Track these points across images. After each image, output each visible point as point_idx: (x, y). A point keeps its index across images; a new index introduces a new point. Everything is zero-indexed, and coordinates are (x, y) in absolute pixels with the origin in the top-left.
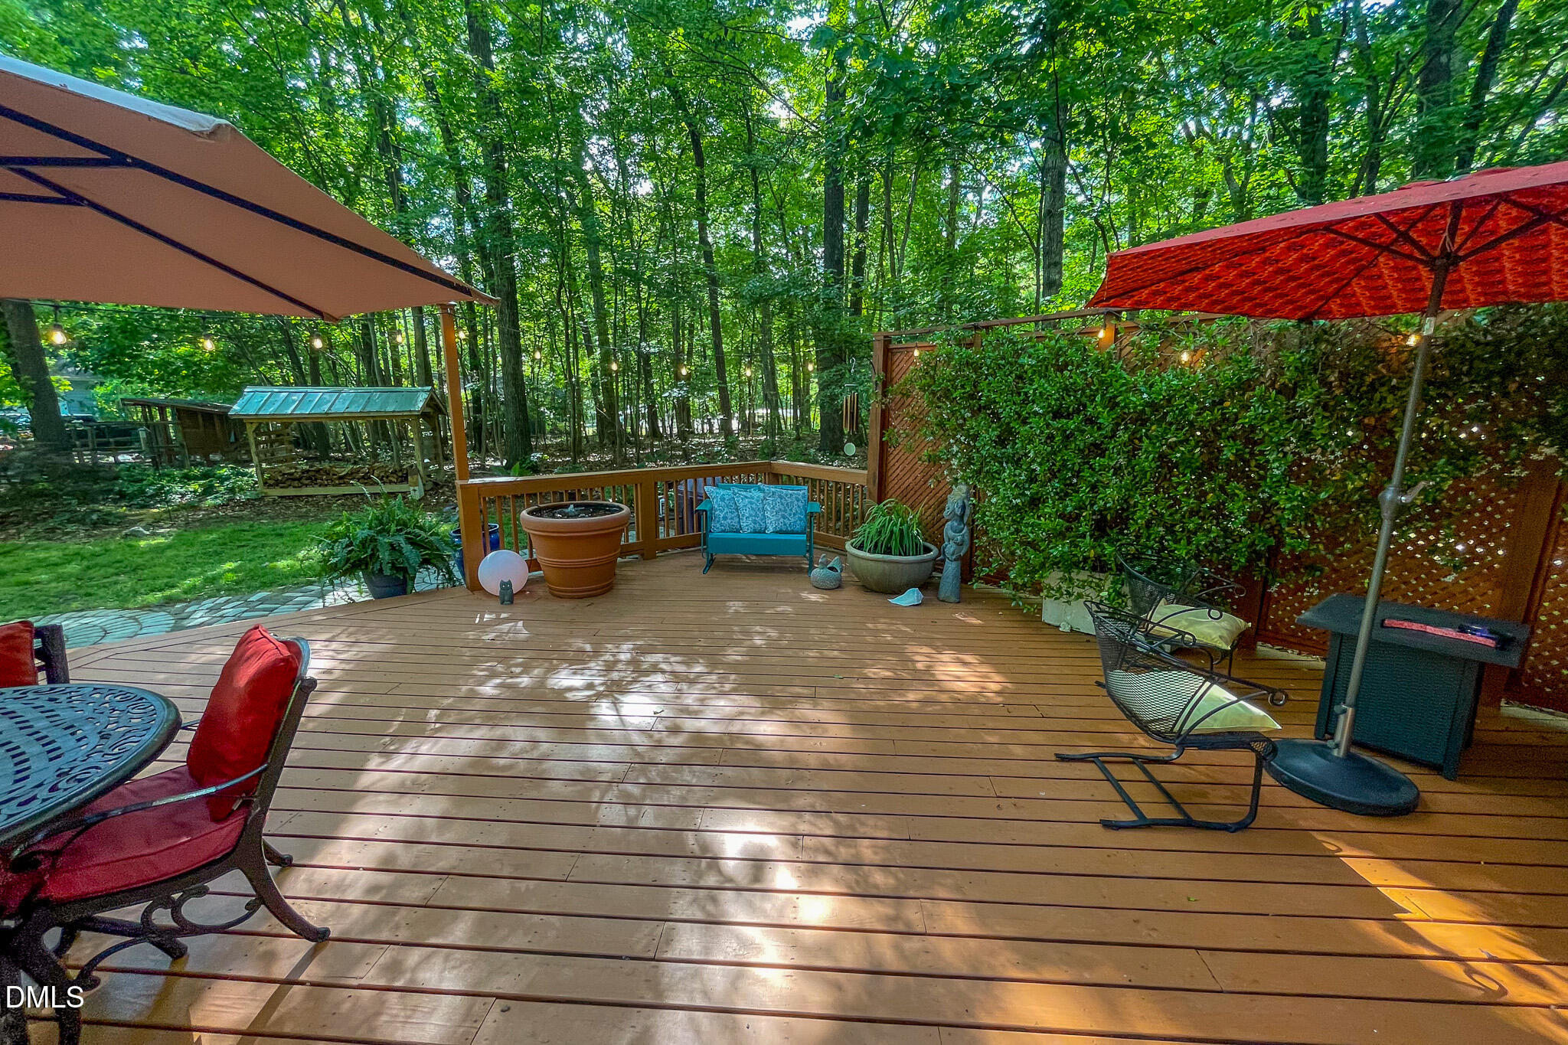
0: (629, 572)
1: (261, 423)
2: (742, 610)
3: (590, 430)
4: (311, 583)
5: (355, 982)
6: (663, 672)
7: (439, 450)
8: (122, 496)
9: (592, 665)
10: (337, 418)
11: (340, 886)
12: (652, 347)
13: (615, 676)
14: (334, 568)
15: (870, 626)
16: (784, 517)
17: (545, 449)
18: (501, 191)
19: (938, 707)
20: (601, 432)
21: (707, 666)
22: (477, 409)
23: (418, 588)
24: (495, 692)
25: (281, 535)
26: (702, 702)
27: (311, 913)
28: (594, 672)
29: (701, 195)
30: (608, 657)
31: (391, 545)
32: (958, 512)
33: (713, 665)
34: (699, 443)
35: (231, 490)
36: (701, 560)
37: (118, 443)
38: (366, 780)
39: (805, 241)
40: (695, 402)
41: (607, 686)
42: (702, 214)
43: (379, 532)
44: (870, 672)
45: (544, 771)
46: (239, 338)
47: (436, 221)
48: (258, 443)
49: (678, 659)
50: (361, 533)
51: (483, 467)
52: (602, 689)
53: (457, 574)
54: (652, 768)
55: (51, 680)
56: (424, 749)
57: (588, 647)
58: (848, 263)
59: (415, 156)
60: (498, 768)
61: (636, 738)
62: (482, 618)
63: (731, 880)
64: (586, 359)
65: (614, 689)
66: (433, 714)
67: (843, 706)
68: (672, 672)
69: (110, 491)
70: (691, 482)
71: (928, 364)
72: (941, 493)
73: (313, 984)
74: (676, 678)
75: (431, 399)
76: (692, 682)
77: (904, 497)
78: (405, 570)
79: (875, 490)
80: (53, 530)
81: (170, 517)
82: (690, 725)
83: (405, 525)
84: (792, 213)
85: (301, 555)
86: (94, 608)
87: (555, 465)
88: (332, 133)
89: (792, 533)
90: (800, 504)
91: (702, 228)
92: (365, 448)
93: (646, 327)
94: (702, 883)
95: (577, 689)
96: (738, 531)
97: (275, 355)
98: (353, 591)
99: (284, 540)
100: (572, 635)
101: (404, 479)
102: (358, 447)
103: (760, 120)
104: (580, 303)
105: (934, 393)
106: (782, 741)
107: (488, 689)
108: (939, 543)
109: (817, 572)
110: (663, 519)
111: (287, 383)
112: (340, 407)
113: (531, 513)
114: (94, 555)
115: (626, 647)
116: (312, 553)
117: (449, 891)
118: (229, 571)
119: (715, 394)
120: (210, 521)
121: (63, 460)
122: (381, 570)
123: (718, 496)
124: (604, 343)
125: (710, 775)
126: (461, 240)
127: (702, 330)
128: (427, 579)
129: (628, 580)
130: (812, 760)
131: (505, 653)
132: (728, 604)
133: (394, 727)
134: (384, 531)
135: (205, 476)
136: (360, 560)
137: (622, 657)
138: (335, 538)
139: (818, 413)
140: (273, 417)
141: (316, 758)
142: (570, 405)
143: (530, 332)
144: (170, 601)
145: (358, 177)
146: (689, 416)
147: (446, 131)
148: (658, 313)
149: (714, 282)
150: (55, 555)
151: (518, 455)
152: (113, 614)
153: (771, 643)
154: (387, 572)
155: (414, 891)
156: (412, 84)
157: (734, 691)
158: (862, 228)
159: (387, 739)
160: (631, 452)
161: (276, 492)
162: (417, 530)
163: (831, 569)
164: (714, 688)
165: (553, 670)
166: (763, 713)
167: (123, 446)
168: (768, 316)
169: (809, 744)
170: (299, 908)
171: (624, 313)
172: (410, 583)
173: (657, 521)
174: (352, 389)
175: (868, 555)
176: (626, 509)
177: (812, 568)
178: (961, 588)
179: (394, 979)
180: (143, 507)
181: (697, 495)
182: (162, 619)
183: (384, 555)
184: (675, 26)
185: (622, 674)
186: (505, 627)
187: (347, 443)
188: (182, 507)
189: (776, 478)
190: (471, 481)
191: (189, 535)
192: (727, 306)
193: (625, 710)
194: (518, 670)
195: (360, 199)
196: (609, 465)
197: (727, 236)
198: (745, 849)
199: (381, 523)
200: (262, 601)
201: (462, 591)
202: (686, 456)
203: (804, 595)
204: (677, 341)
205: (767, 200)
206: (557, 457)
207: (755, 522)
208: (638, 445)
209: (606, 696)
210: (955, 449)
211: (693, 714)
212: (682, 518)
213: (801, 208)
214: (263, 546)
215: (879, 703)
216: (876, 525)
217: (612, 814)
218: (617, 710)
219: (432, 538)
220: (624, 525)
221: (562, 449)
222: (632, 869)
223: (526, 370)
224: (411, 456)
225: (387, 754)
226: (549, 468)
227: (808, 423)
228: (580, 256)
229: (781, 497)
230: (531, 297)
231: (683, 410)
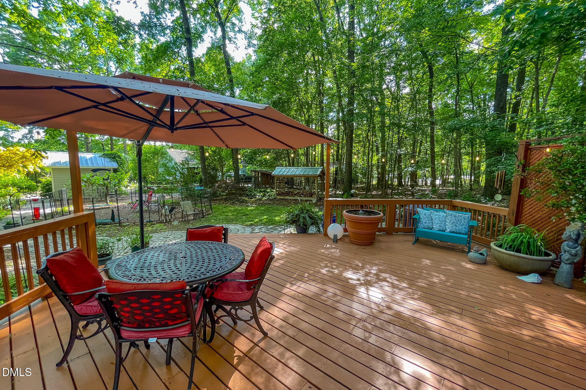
0: (380, 238)
1: (278, 177)
2: (429, 264)
3: (374, 182)
4: (283, 225)
5: (271, 353)
6: (388, 282)
7: (322, 187)
8: (247, 195)
9: (361, 272)
10: (297, 176)
11: (273, 321)
12: (402, 151)
13: (369, 278)
14: (288, 222)
15: (503, 288)
16: (456, 226)
17: (357, 189)
18: (352, 101)
19: (545, 345)
20: (378, 183)
21: (408, 285)
22: (336, 174)
23: (310, 232)
24: (326, 273)
25: (278, 210)
26: (404, 299)
27: (265, 326)
28: (361, 275)
29: (430, 90)
30: (367, 270)
31: (304, 217)
32: (574, 237)
33: (411, 284)
34: (419, 189)
35: (269, 196)
36: (412, 239)
37: (249, 181)
38: (285, 290)
39: (484, 100)
40: (420, 172)
41: (365, 281)
42: (430, 97)
43: (301, 213)
44: (499, 311)
45: (337, 307)
46: (277, 153)
47: (331, 114)
48: (277, 183)
49: (395, 278)
50: (296, 212)
51: (335, 194)
52: (363, 282)
53: (321, 229)
54: (378, 320)
55: (225, 242)
56: (302, 286)
57: (360, 265)
58: (509, 108)
59: (328, 95)
60: (322, 300)
61: (373, 306)
62: (326, 246)
63: (404, 382)
64: (376, 156)
65: (368, 283)
66: (306, 275)
67: (478, 324)
68: (392, 283)
69: (245, 194)
70: (411, 206)
71: (556, 156)
72: (561, 225)
73: (261, 348)
74: (393, 286)
75: (322, 171)
76: (400, 289)
77: (533, 224)
78: (306, 225)
79: (513, 218)
80: (233, 203)
81: (255, 202)
82: (396, 307)
83: (308, 211)
84: (478, 89)
85: (281, 216)
86: (237, 224)
87: (359, 194)
88: (306, 92)
89: (460, 233)
90: (466, 221)
91: (430, 103)
92: (303, 185)
93: (400, 143)
94: (391, 377)
95: (354, 280)
96: (431, 229)
97: (285, 158)
98: (292, 230)
99: (278, 211)
100: (355, 259)
101: (311, 196)
102: (301, 185)
103: (463, 53)
104: (376, 136)
105: (559, 171)
106: (440, 330)
107: (324, 271)
108: (557, 251)
109: (472, 254)
110: (397, 220)
111: (286, 166)
112: (297, 173)
113: (346, 212)
114: (240, 210)
115: (374, 268)
116: (284, 216)
117: (301, 337)
118: (265, 218)
119: (430, 169)
120: (263, 204)
121: (237, 185)
122: (300, 224)
123: (423, 213)
124: (383, 150)
125: (402, 332)
126: (338, 120)
127: (426, 142)
128: (312, 229)
129: (380, 241)
130: (456, 344)
131: (331, 260)
132: (423, 260)
133: (295, 276)
134: (302, 213)
135: (264, 191)
136: (295, 220)
137: (373, 271)
138: (289, 213)
139: (484, 179)
140: (281, 176)
141: (274, 279)
142: (367, 173)
143: (357, 147)
144: (252, 225)
145: (311, 104)
146: (416, 178)
147: (337, 85)
148: (406, 138)
149: (433, 124)
150: (232, 209)
151: (347, 191)
152: (241, 226)
153: (442, 282)
154: (301, 225)
155: (291, 332)
156: (329, 73)
157: (419, 299)
158: (519, 89)
159: (293, 279)
160: (389, 191)
161: (279, 197)
162: (311, 213)
163: (481, 254)
164: (410, 295)
165: (346, 270)
166: (433, 313)
167: (250, 182)
168: (459, 136)
169: (454, 335)
170: (263, 324)
171: (392, 139)
172: (307, 230)
173: (395, 220)
174: (302, 167)
175: (504, 251)
176: (382, 214)
177: (469, 251)
178: (573, 280)
179: (282, 359)
180: (251, 199)
181: (414, 211)
182: (249, 229)
183: (301, 220)
184: (424, 28)
185: (372, 278)
186: (333, 250)
187: (298, 184)
188: (258, 199)
189: (454, 208)
190: (329, 199)
191: (258, 207)
192: (439, 132)
193: (370, 293)
194: (335, 267)
195: (311, 111)
196: (380, 196)
197: (442, 104)
198: (414, 372)
199: (302, 210)
200: (271, 228)
201: (322, 235)
202: (413, 195)
203: (463, 264)
204: (414, 148)
205: (464, 85)
206: (361, 192)
207: (440, 226)
208: (393, 189)
209: (364, 285)
210: (574, 201)
211: (399, 304)
212: (406, 220)
213: (483, 86)
214: (274, 212)
215: (501, 329)
216: (512, 236)
217: (358, 332)
218: (367, 292)
219: (315, 216)
220: (381, 220)
221: (363, 189)
222: (363, 358)
223: (354, 161)
224: (315, 188)
225: (292, 284)
226: (357, 195)
227: (478, 183)
228: (377, 119)
229: (455, 216)
230: (358, 136)
231: (414, 176)
